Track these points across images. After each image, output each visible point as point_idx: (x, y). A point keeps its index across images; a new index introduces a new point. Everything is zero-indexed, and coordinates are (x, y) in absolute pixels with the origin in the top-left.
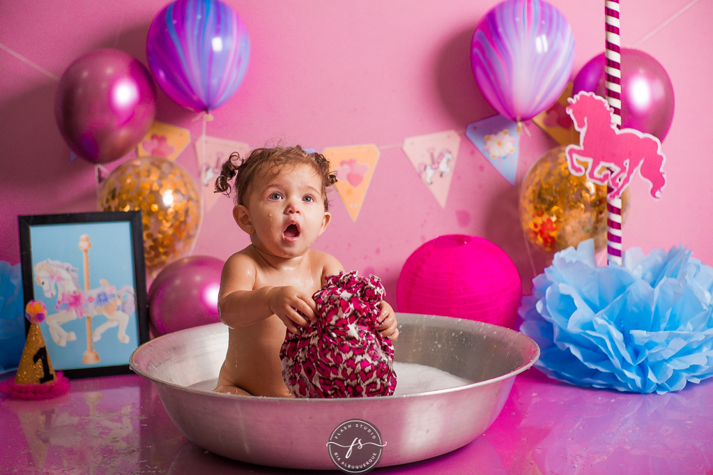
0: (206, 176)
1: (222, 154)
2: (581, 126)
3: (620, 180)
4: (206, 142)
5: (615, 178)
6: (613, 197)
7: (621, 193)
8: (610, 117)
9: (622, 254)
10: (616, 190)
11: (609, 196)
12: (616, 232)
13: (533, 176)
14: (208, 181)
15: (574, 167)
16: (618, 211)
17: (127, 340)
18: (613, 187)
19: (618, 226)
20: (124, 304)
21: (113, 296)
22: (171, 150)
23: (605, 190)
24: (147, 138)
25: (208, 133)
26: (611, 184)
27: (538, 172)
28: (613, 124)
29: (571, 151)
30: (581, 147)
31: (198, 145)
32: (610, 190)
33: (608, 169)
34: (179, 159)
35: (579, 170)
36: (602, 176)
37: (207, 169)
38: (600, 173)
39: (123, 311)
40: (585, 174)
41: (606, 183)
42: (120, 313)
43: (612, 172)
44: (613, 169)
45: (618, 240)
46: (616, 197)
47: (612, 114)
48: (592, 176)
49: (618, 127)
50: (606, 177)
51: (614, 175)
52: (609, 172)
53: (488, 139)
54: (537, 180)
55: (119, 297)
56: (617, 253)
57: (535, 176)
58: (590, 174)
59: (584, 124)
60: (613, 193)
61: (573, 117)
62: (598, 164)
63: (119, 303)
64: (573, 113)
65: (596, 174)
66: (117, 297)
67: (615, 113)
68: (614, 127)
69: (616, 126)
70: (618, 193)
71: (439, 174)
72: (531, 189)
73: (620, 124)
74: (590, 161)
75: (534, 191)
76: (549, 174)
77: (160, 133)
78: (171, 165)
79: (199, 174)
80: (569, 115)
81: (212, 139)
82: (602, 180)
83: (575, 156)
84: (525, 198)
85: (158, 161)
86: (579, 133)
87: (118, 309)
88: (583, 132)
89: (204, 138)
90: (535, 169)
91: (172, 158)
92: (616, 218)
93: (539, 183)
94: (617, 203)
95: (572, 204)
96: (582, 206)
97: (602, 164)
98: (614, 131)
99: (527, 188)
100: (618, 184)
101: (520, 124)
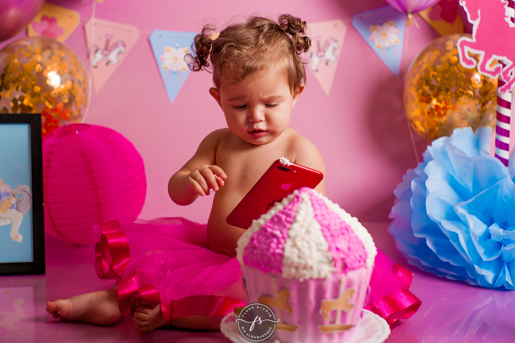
0: (94, 58)
1: (111, 37)
2: (474, 18)
3: (511, 74)
4: (96, 24)
5: (507, 72)
6: (504, 90)
7: (512, 86)
8: (504, 10)
9: (511, 148)
10: (507, 83)
11: (500, 89)
12: (505, 126)
13: (420, 63)
14: (97, 63)
15: (465, 59)
16: (508, 105)
17: (20, 239)
18: (504, 81)
19: (507, 120)
20: (18, 202)
21: (8, 194)
22: (61, 31)
23: (496, 83)
24: (37, 19)
25: (97, 16)
26: (502, 77)
27: (426, 59)
28: (507, 17)
29: (463, 44)
30: (474, 40)
31: (87, 26)
32: (501, 83)
33: (500, 62)
34: (69, 40)
35: (470, 63)
36: (493, 69)
37: (96, 51)
38: (491, 65)
39: (17, 209)
40: (476, 67)
41: (497, 76)
42: (14, 211)
43: (504, 66)
44: (505, 63)
45: (506, 133)
46: (507, 90)
47: (506, 7)
48: (483, 68)
49: (512, 19)
50: (498, 70)
51: (506, 68)
52: (501, 65)
53: (374, 29)
54: (424, 67)
55: (14, 196)
56: (505, 147)
57: (423, 63)
58: (481, 67)
59: (477, 17)
60: (504, 87)
61: (466, 9)
62: (490, 57)
63: (13, 201)
64: (466, 5)
65: (487, 67)
66: (11, 195)
67: (509, 6)
68: (508, 20)
69: (510, 18)
70: (509, 87)
71: (325, 62)
72: (417, 77)
73: (514, 17)
74: (482, 54)
75: (421, 78)
76: (438, 61)
77: (50, 15)
78: (61, 46)
79: (88, 56)
80: (462, 7)
81: (102, 22)
82: (494, 74)
83: (467, 49)
84: (411, 85)
85: (48, 42)
86: (472, 25)
87: (12, 208)
88: (476, 24)
89: (93, 20)
90: (422, 56)
91: (61, 39)
92: (505, 112)
93: (427, 71)
94: (507, 97)
95: (461, 90)
96: (471, 93)
97: (495, 57)
98: (507, 24)
99: (414, 76)
100: (509, 78)
101: (410, 16)
